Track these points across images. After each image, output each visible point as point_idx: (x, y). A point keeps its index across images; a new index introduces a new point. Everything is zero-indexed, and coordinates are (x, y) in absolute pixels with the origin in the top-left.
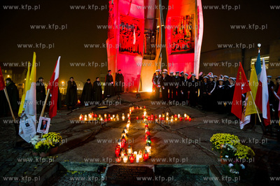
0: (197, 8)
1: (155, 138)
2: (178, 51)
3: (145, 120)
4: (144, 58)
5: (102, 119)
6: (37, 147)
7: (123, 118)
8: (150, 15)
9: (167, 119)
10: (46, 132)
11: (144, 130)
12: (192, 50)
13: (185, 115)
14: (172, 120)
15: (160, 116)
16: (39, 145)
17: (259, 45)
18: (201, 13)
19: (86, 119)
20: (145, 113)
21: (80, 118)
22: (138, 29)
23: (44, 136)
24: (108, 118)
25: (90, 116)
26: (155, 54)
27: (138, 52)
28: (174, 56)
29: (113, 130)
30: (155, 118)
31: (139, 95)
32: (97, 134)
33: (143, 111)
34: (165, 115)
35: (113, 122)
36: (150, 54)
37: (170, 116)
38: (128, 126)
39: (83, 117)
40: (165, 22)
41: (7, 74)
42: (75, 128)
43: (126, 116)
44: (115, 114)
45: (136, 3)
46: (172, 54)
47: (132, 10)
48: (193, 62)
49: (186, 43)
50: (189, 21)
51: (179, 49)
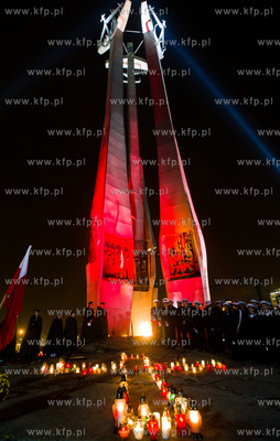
2: (178, 275)
3: (150, 369)
4: (135, 289)
7: (114, 367)
8: (139, 237)
9: (186, 368)
11: (153, 384)
12: (197, 274)
13: (213, 362)
15: (172, 365)
18: (200, 231)
19: (52, 371)
20: (147, 362)
21: (43, 368)
22: (126, 250)
24: (89, 368)
25: (59, 365)
26: (148, 283)
27: (127, 278)
28: (175, 282)
29: (100, 384)
30: (165, 367)
32: (72, 390)
33: (142, 360)
34: (181, 363)
35: (97, 374)
36: (141, 284)
37: (188, 363)
39: (48, 368)
40: (157, 243)
43: (117, 364)
44: (99, 363)
45: (122, 222)
46: (171, 279)
47: (119, 228)
48: (201, 288)
49: (188, 265)
50: (188, 239)
51: (180, 273)
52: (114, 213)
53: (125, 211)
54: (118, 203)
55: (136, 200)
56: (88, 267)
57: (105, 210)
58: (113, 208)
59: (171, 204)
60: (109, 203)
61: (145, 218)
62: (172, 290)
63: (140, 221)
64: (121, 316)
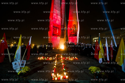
0: (77, 22)
1: (66, 67)
3: (62, 59)
4: (61, 38)
5: (46, 59)
6: (18, 74)
7: (54, 59)
8: (62, 24)
9: (70, 59)
10: (24, 66)
11: (62, 63)
12: (76, 35)
13: (76, 57)
14: (71, 59)
15: (67, 58)
16: (19, 73)
17: (100, 34)
18: (79, 24)
19: (40, 59)
20: (61, 57)
21: (38, 58)
22: (59, 28)
23: (22, 68)
24: (48, 58)
25: (42, 58)
26: (64, 36)
27: (58, 36)
28: (71, 37)
30: (65, 58)
31: (59, 50)
32: (44, 65)
33: (61, 56)
35: (50, 60)
36: (62, 36)
37: (70, 58)
38: (56, 62)
39: (39, 58)
40: (67, 26)
41: (15, 42)
42: (36, 63)
43: (55, 58)
44: (51, 57)
45: (58, 20)
46: (70, 36)
47: (57, 22)
48: (76, 39)
49: (74, 33)
50: (75, 26)
51: (72, 35)
52: (56, 18)
53: (59, 17)
54: (57, 15)
55: (63, 13)
56: (49, 32)
57: (53, 17)
58: (56, 16)
59: (72, 16)
60: (55, 15)
61: (65, 19)
62: (70, 39)
63: (63, 20)
64: (57, 44)
